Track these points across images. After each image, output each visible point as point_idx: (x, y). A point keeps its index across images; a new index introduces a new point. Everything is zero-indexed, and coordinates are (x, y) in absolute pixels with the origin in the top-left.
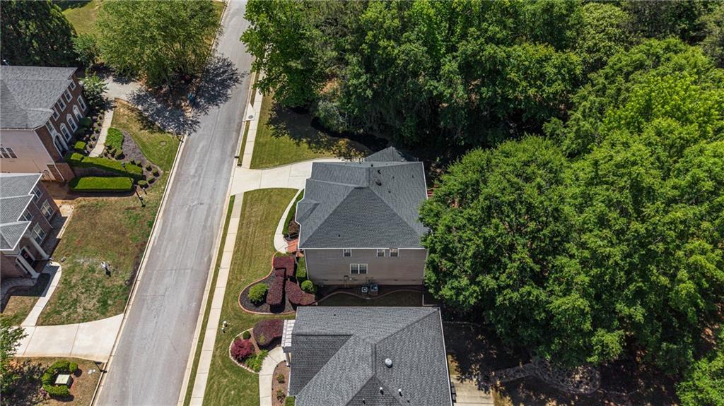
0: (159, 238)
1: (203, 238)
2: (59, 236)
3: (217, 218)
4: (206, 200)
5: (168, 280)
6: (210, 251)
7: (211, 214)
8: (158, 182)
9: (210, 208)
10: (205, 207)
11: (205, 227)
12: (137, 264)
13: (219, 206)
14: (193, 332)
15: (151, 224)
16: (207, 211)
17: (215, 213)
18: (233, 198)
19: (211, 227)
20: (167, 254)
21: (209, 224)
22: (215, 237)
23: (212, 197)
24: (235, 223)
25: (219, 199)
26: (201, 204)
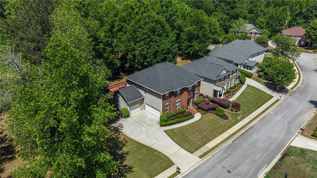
0: (263, 167)
1: (233, 151)
3: (219, 155)
6: (232, 144)
7: (221, 158)
11: (229, 155)
13: (213, 159)
16: (222, 161)
17: (218, 158)
21: (225, 155)
22: (226, 147)
23: (214, 167)
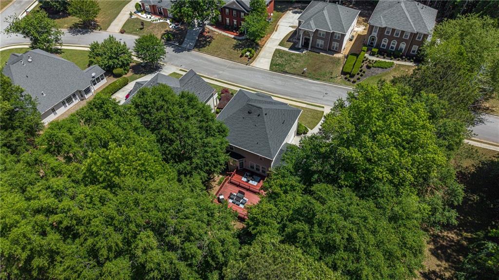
1: (299, 95)
2: (321, 53)
3: (310, 100)
4: (325, 98)
5: (279, 82)
7: (315, 99)
8: (348, 83)
9: (319, 99)
10: (321, 97)
11: (306, 96)
12: (294, 74)
14: (248, 86)
15: (318, 79)
18: (323, 107)
19: (305, 98)
20: (295, 83)
21: (308, 97)
22: (298, 98)
23: (327, 100)
24: (304, 106)
25: (324, 102)
26: (324, 96)
